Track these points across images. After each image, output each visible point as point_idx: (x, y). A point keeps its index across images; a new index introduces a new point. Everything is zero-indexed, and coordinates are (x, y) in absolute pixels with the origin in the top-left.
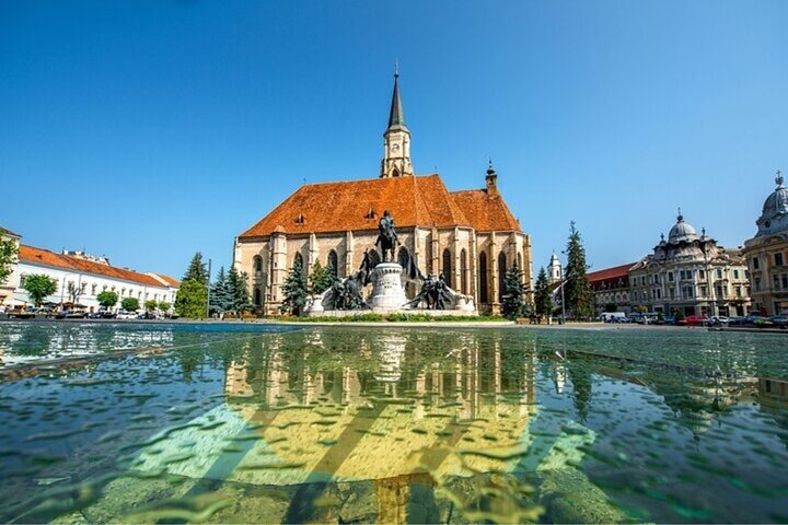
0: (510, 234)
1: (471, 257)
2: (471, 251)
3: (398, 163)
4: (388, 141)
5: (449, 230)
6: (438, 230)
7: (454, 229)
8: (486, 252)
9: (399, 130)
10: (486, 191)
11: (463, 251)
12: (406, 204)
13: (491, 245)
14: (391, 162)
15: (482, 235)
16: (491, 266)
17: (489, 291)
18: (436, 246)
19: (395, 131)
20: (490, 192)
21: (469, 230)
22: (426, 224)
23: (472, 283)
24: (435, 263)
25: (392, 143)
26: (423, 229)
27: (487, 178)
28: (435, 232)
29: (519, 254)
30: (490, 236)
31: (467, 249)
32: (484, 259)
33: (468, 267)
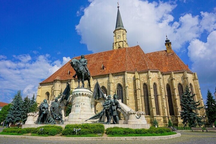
0: (183, 73)
1: (160, 87)
2: (160, 83)
3: (121, 44)
4: (115, 34)
5: (145, 73)
6: (139, 73)
7: (148, 72)
8: (170, 84)
9: (120, 29)
10: (166, 51)
11: (155, 84)
12: (122, 61)
13: (172, 79)
14: (117, 44)
15: (166, 74)
16: (174, 93)
17: (174, 108)
18: (138, 82)
19: (118, 30)
20: (168, 51)
21: (157, 72)
22: (132, 70)
23: (163, 103)
24: (139, 92)
25: (117, 35)
26: (130, 73)
27: (166, 44)
28: (137, 74)
29: (191, 84)
30: (170, 74)
31: (157, 83)
32: (169, 88)
33: (159, 93)
